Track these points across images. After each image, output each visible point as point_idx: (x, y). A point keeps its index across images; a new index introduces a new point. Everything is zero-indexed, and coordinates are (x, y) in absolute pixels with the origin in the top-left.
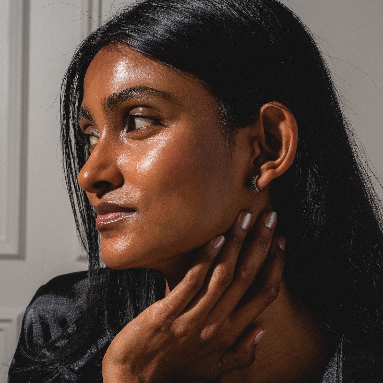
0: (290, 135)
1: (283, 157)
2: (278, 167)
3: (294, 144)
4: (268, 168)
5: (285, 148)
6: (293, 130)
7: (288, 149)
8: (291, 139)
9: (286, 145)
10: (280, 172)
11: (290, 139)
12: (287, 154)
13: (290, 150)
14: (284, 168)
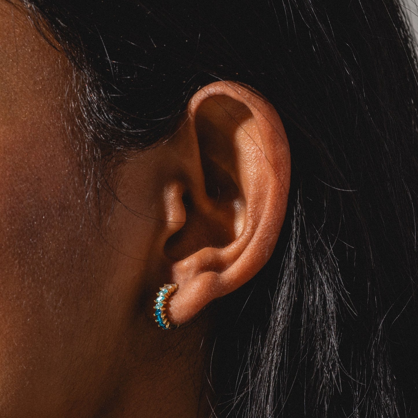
2: (228, 268)
5: (252, 216)
7: (259, 216)
9: (256, 208)
12: (256, 233)
13: (263, 221)
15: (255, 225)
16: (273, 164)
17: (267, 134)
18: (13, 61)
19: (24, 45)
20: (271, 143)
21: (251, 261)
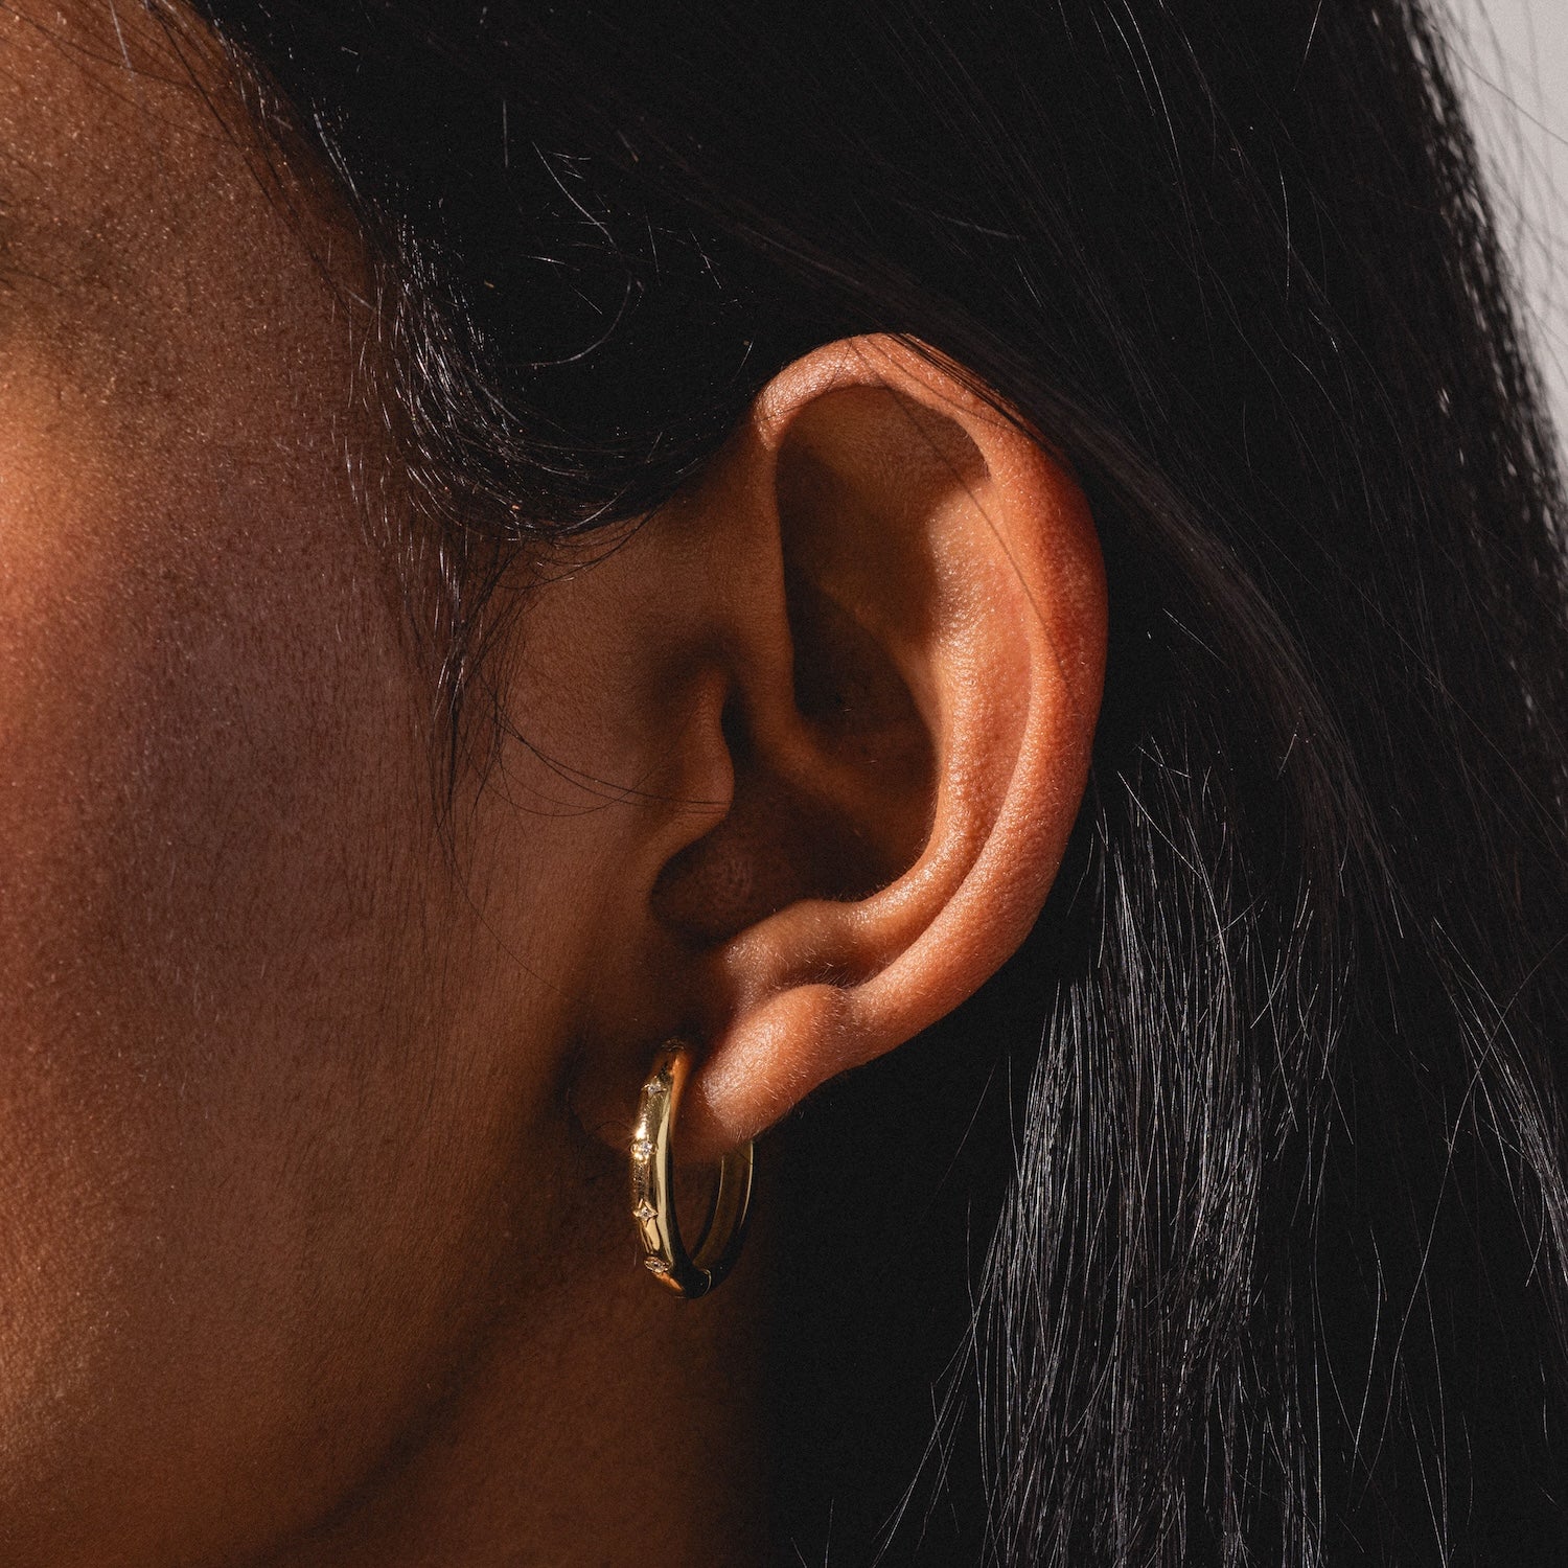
0: (1024, 669)
1: (936, 874)
2: (881, 968)
3: (1055, 763)
4: (793, 975)
5: (967, 795)
6: (1063, 634)
7: (991, 798)
8: (1031, 719)
9: (983, 767)
10: (892, 1019)
11: (1022, 708)
12: (984, 856)
13: (1011, 814)
14: (941, 982)
15: (980, 828)
16: (1054, 626)
17: (1035, 528)
18: (173, 230)
19: (214, 177)
20: (1045, 560)
21: (964, 949)
